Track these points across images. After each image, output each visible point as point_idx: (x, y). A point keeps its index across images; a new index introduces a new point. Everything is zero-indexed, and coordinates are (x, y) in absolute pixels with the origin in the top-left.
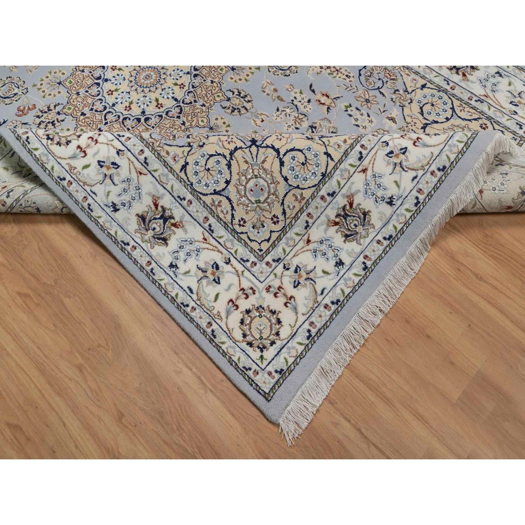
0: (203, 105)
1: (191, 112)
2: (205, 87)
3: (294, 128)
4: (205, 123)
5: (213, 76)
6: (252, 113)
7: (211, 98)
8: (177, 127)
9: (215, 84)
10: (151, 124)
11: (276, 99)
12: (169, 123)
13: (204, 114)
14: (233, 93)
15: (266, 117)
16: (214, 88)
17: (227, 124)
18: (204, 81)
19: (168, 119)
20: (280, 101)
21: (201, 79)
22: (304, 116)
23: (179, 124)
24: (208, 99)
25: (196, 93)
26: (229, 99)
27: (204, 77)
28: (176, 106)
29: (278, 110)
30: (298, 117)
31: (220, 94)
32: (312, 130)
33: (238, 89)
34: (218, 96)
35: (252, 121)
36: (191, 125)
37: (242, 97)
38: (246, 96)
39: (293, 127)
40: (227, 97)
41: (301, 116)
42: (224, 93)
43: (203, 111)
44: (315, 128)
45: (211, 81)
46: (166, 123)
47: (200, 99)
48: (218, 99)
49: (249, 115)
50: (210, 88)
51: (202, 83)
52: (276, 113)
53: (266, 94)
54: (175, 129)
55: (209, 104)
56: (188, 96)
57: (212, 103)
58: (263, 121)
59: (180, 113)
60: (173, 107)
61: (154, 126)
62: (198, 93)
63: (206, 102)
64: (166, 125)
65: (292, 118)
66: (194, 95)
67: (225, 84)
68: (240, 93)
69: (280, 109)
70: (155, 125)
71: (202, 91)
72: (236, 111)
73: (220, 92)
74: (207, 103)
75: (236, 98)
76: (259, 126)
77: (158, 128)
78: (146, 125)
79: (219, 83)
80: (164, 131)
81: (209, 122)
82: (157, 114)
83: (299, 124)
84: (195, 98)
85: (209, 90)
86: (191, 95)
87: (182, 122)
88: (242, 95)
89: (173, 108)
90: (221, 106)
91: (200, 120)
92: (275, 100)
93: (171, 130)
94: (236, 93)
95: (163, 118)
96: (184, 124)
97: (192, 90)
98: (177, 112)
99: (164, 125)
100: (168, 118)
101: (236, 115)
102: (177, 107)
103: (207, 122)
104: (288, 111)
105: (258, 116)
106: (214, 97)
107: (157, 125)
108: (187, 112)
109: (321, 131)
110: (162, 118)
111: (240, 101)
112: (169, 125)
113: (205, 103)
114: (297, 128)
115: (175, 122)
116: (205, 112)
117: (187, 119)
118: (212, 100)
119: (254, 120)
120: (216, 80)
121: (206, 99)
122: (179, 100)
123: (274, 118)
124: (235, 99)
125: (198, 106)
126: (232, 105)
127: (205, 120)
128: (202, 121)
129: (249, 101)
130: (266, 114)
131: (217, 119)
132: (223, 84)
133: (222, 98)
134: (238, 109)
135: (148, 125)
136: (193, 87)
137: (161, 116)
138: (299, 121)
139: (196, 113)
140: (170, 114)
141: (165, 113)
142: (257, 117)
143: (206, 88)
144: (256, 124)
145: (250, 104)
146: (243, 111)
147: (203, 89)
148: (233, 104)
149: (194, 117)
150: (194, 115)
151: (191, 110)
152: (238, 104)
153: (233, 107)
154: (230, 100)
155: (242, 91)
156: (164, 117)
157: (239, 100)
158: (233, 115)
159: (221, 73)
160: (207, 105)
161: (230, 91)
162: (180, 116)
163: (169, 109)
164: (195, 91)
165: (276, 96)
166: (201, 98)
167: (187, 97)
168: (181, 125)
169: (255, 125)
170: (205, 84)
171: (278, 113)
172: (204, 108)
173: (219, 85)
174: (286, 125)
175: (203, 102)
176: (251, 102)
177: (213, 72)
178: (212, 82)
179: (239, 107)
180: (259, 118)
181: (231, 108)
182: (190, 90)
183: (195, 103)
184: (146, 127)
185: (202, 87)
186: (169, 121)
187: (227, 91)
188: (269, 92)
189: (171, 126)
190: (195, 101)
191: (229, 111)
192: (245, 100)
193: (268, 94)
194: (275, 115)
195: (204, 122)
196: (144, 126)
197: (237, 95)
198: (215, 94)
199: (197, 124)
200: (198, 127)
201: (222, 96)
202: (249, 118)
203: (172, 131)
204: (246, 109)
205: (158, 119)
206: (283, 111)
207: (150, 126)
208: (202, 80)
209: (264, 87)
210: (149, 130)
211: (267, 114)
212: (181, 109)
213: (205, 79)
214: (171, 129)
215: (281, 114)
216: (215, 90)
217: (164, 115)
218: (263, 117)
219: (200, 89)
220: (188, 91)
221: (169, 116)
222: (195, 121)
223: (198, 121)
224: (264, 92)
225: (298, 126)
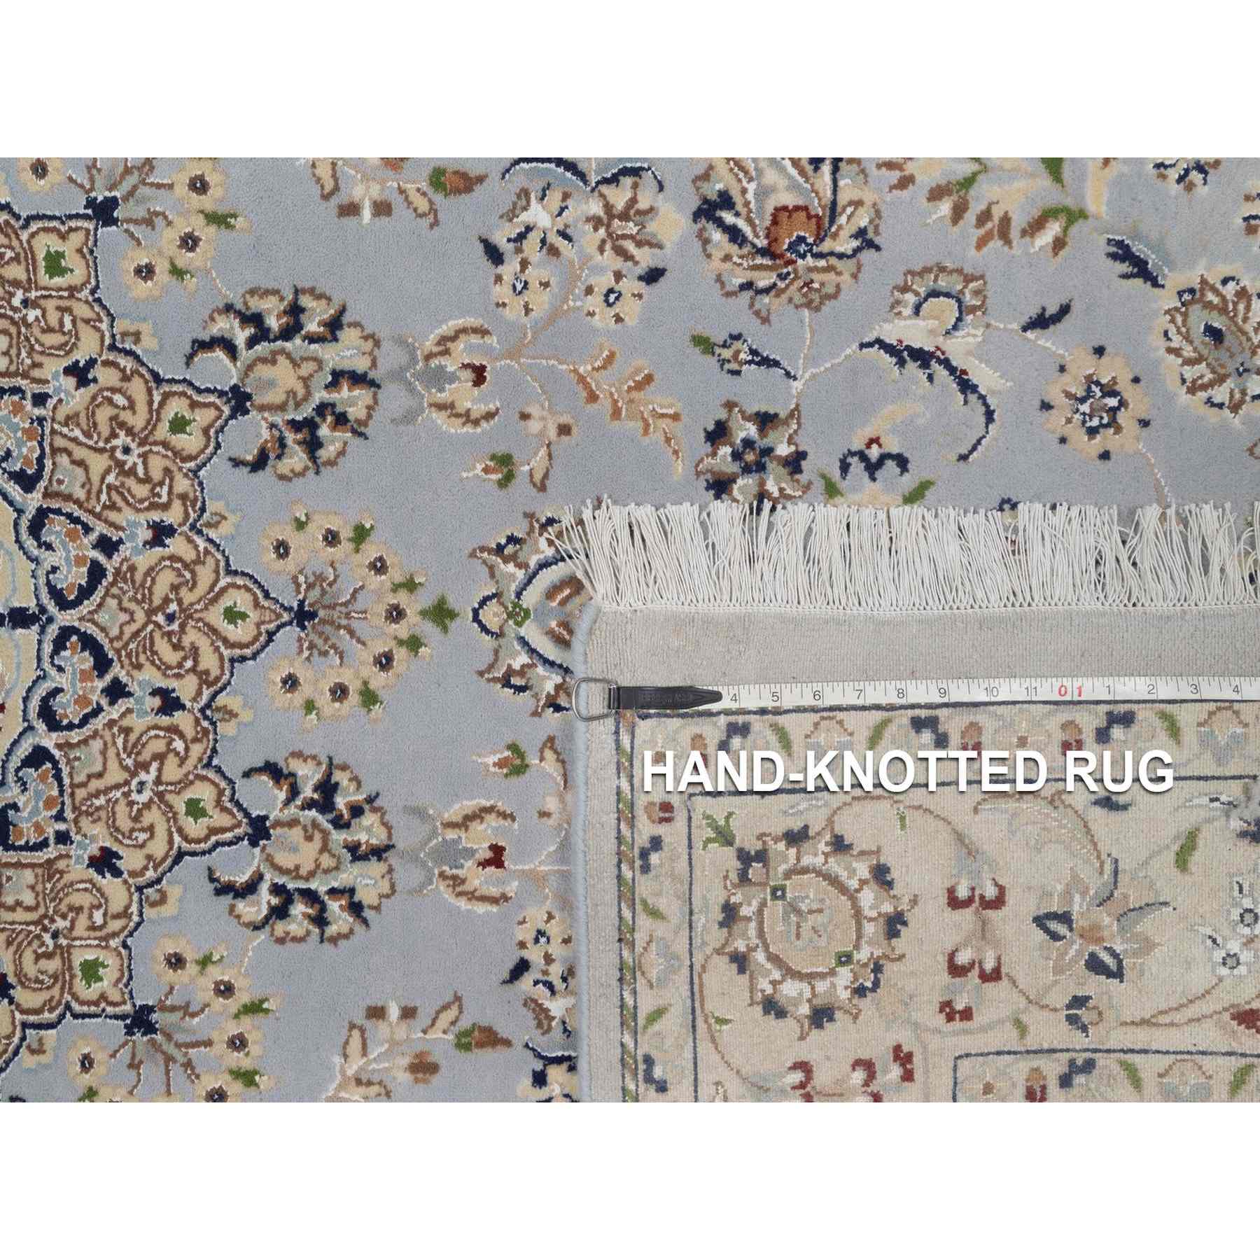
0: (161, 533)
1: (140, 616)
2: (77, 433)
3: (641, 287)
4: (254, 616)
5: (54, 339)
6: (398, 375)
7: (157, 466)
8: (158, 746)
9: (106, 377)
10: (38, 828)
11: (438, 198)
12: (104, 753)
13: (205, 575)
14: (230, 348)
15: (475, 339)
16: (119, 400)
17: (346, 533)
18: (40, 399)
19: (85, 742)
20: (465, 198)
21: (17, 409)
22: (627, 181)
23: (151, 719)
24: (147, 480)
25: (68, 498)
26: (239, 400)
27: (22, 383)
28: (48, 648)
29: (494, 255)
30: (608, 207)
31: (176, 407)
32: (720, 223)
33: (229, 308)
34: (179, 425)
35: (439, 418)
36: (204, 678)
37: (287, 333)
38: (295, 311)
39: (629, 285)
40: (221, 394)
41: (619, 196)
42: (190, 384)
43: (186, 566)
44: (726, 201)
45: (68, 371)
46: (98, 767)
47: (113, 516)
48: (190, 442)
49: (393, 399)
50: (103, 415)
51: (41, 420)
52: (499, 279)
53: (367, 213)
54: (160, 757)
55: (177, 506)
56: (49, 547)
57: (182, 485)
58: (479, 374)
59: (102, 664)
60: (46, 665)
61: (62, 827)
62: (80, 494)
63: (153, 506)
64: (100, 775)
65: (590, 238)
66: (69, 516)
67: (145, 329)
68: (255, 319)
69: (500, 239)
70: (59, 817)
71: (81, 463)
72: (324, 431)
73: (166, 397)
74: (166, 507)
75: (263, 360)
76: (489, 416)
77: (85, 822)
78: (26, 857)
79: (113, 347)
80: (121, 809)
81: (267, 595)
82: (15, 762)
83: (639, 244)
84: (87, 529)
85: (105, 431)
86: (55, 529)
87: (157, 702)
88: (273, 323)
89: (53, 672)
90: (236, 463)
91: (215, 616)
92: (433, 210)
93: (149, 777)
94: (241, 336)
95: (57, 753)
96: (170, 703)
97: (34, 500)
98: (85, 676)
99: (95, 784)
100: (75, 736)
101: (342, 453)
102: (59, 644)
103: (257, 604)
104: (539, 215)
105: (441, 368)
106: (165, 444)
107: (69, 815)
108: (129, 630)
109: (763, 193)
110: (55, 763)
111: (295, 364)
112: (113, 764)
113: (156, 516)
114: (653, 276)
115: (127, 731)
116: (198, 561)
117: (164, 668)
118: (167, 471)
119: (441, 407)
120: (88, 347)
121: (141, 491)
122: (32, 604)
123: (513, 313)
124: (263, 371)
125: (144, 560)
126: (278, 419)
127: (241, 600)
128: (233, 615)
129: (334, 326)
130: (461, 322)
131: (282, 549)
132: (137, 337)
133: (203, 417)
134: (322, 409)
135: (27, 848)
136: (27, 481)
137: (38, 757)
138: (631, 228)
139: (167, 601)
140: (67, 708)
141: (41, 726)
142: (439, 378)
143: (89, 436)
144: (467, 418)
145: (349, 336)
146: (353, 400)
147: (80, 453)
148: (282, 407)
149: (183, 627)
150: (171, 618)
151: (133, 606)
152: (301, 392)
153: (295, 426)
154: (248, 397)
155: (256, 305)
156: (59, 746)
157: (281, 359)
158: (331, 463)
159: (72, 290)
160: (173, 516)
161: (203, 346)
162: (116, 681)
163: (42, 691)
164: (57, 495)
165: (424, 186)
166: (113, 507)
167: (49, 559)
168: (165, 720)
169: (469, 429)
170: (61, 416)
171: (509, 269)
172: (175, 545)
173: (126, 363)
174: (594, 301)
175: (142, 518)
176: (346, 319)
177: (32, 315)
178: (80, 374)
179: (320, 395)
180: (452, 378)
181: (290, 437)
182: (30, 512)
183: (117, 558)
184: (32, 866)
185: (60, 442)
186: (97, 745)
187: (190, 358)
188: (375, 191)
189: (129, 762)
190: (107, 546)
191: (296, 458)
192: (312, 339)
193: (382, 209)
194: (502, 292)
195: (243, 616)
196: (19, 865)
197: (251, 343)
198: (152, 424)
199: (227, 653)
200: (243, 659)
201: (194, 405)
202: (409, 417)
203: (158, 781)
204: (358, 379)
205: (43, 778)
206: (521, 237)
207: (44, 844)
208: (28, 404)
209: (329, 186)
210: (61, 865)
211: (471, 321)
212: (88, 643)
213: (38, 389)
214: (143, 776)
215: (524, 264)
216: (132, 406)
217: (49, 741)
218: (463, 352)
219: (63, 460)
220: (24, 524)
221: (71, 727)
222: (204, 644)
223: (214, 631)
224: (351, 210)
225: (646, 258)
